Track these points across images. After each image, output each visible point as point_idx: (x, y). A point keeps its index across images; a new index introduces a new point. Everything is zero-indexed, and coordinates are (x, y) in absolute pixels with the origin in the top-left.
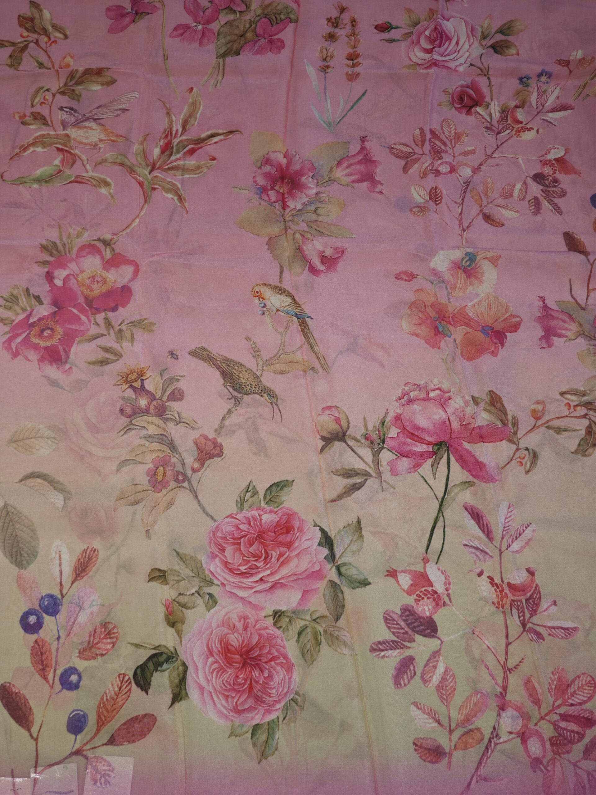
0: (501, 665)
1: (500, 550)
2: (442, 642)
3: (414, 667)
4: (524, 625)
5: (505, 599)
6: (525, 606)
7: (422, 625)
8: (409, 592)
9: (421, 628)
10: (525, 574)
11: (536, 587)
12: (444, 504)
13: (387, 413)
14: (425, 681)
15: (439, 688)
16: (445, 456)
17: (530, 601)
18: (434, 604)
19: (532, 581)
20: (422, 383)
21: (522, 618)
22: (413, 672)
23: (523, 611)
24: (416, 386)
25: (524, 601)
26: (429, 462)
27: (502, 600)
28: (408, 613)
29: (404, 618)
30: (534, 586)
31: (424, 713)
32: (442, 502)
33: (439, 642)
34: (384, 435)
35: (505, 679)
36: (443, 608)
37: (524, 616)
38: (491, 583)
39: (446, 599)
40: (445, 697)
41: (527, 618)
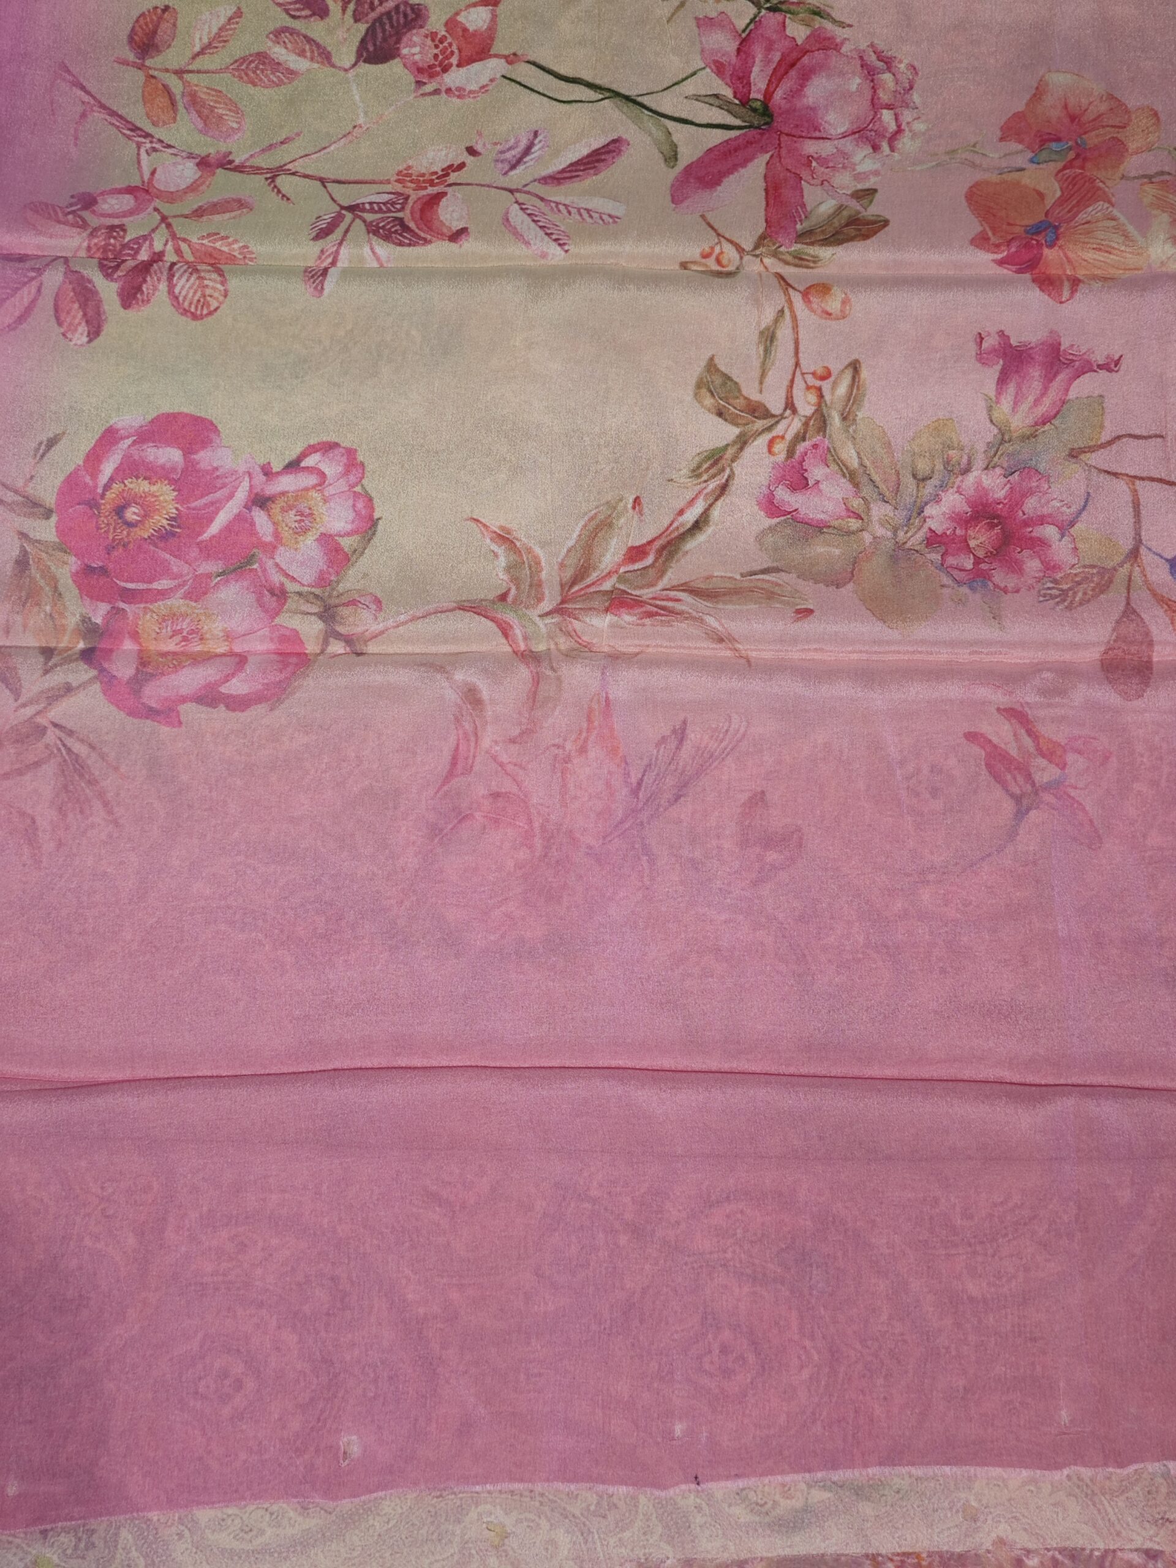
0: (285, 165)
1: (517, 190)
2: (346, 70)
3: (306, 17)
4: (352, 209)
5: (413, 185)
6: (388, 215)
7: (384, 39)
8: (452, 24)
9: (380, 35)
10: (456, 226)
11: (425, 239)
12: (630, 104)
13: (842, 25)
14: (278, 34)
15: (262, 57)
16: (738, 122)
17: (398, 227)
18: (421, 65)
19: (440, 235)
20: (916, 97)
21: (367, 206)
22: (298, 14)
23: (380, 211)
24: (907, 86)
25: (400, 215)
26: (728, 93)
27: (411, 181)
28: (411, 16)
29: (402, 8)
30: (429, 237)
31: (220, 29)
32: (635, 102)
33: (347, 65)
34: (790, 12)
35: (257, 170)
36: (412, 79)
37: (372, 211)
38: (450, 166)
39: (429, 88)
40: (243, 67)
41: (366, 216)
